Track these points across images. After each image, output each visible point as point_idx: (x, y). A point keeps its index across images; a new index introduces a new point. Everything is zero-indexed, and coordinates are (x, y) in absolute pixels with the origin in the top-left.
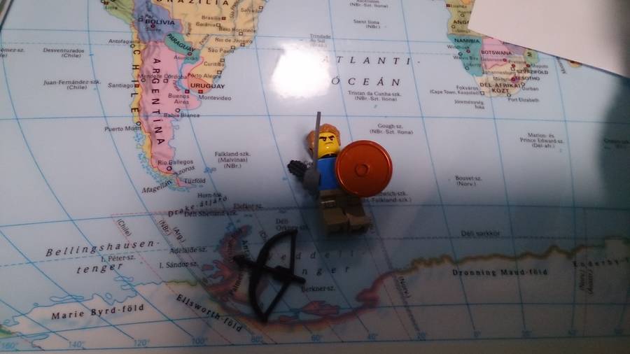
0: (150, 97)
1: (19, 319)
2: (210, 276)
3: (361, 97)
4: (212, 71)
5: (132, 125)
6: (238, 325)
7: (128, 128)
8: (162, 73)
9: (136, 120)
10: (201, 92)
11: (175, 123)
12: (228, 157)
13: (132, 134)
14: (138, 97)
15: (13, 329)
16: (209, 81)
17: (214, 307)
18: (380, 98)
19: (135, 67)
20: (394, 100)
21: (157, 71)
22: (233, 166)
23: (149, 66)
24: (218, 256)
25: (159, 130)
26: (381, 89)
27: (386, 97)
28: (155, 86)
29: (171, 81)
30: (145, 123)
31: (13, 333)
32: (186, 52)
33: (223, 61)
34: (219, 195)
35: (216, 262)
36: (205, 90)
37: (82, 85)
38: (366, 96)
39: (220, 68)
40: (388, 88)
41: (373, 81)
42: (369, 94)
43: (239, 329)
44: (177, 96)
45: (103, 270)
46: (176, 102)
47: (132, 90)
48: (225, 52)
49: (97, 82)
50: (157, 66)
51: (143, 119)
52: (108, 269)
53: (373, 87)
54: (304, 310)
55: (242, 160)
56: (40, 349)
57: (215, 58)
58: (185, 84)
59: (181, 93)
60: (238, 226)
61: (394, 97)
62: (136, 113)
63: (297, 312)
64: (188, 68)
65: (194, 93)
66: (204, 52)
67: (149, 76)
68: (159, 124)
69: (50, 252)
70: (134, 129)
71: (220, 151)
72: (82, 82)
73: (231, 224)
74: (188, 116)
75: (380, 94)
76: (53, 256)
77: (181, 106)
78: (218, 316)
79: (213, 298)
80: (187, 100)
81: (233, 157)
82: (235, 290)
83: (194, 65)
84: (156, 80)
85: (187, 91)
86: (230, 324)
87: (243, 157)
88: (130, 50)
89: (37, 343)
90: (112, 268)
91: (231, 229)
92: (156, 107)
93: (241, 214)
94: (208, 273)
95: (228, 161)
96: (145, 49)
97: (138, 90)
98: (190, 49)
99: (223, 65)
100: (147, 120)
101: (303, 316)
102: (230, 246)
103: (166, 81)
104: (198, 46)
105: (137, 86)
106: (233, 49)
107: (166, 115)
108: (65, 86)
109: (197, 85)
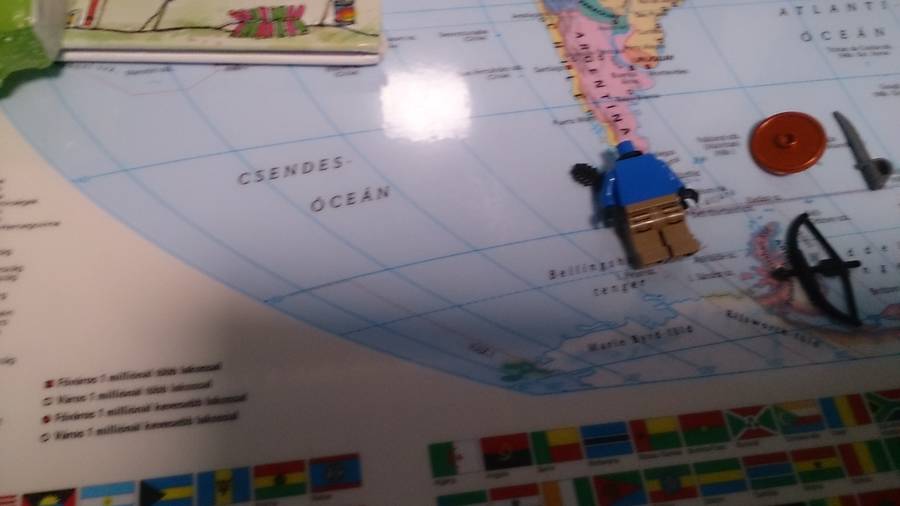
0: (591, 79)
1: (552, 355)
2: (756, 286)
3: (844, 53)
4: (651, 39)
5: (585, 115)
6: (814, 340)
7: (581, 120)
8: (592, 49)
9: (586, 108)
10: (648, 67)
11: (635, 108)
12: (715, 142)
13: (586, 126)
14: (575, 81)
15: (551, 366)
16: (653, 53)
17: (774, 321)
18: (868, 52)
19: (558, 45)
20: (886, 54)
21: (585, 47)
22: (725, 153)
23: (573, 43)
24: (753, 262)
25: (617, 118)
26: (864, 42)
27: (876, 51)
28: (592, 66)
29: (607, 57)
30: (598, 113)
31: (553, 371)
32: (610, 20)
33: (658, 26)
34: (723, 189)
35: (753, 268)
36: (653, 63)
37: (505, 73)
38: (851, 52)
39: (659, 36)
40: (872, 40)
41: (852, 33)
42: (855, 49)
43: (816, 344)
44: (623, 75)
45: (625, 290)
46: (625, 82)
47: (566, 73)
48: (658, 15)
49: (518, 68)
50: (583, 41)
51: (592, 107)
52: (629, 287)
53: (853, 41)
54: (885, 314)
55: (733, 145)
56: (590, 387)
57: (647, 24)
58: (624, 58)
59: (625, 70)
60: (763, 223)
61: (885, 50)
62: (581, 101)
63: (876, 317)
64: (621, 40)
65: (640, 68)
66: (632, 19)
67: (579, 54)
68: (615, 111)
69: (553, 274)
70: (589, 119)
71: (702, 136)
72: (503, 70)
73: (752, 222)
74: (647, 97)
75: (868, 48)
76: (559, 279)
77: (632, 86)
78: (784, 332)
79: (770, 310)
80: (636, 78)
81: (721, 142)
82: (791, 299)
83: (627, 35)
84: (588, 58)
85: (632, 68)
86: (803, 340)
87: (731, 141)
88: (544, 25)
89: (585, 380)
90: (634, 285)
91: (756, 228)
92: (603, 91)
93: (759, 210)
94: (752, 282)
95: (716, 147)
96: (559, 22)
97: (572, 72)
98: (613, 16)
99: (660, 32)
100: (598, 107)
101: (886, 323)
102: (763, 248)
103: (601, 58)
104: (620, 12)
105: (569, 67)
106: (665, 11)
107: (619, 100)
108: (483, 76)
109: (641, 59)
